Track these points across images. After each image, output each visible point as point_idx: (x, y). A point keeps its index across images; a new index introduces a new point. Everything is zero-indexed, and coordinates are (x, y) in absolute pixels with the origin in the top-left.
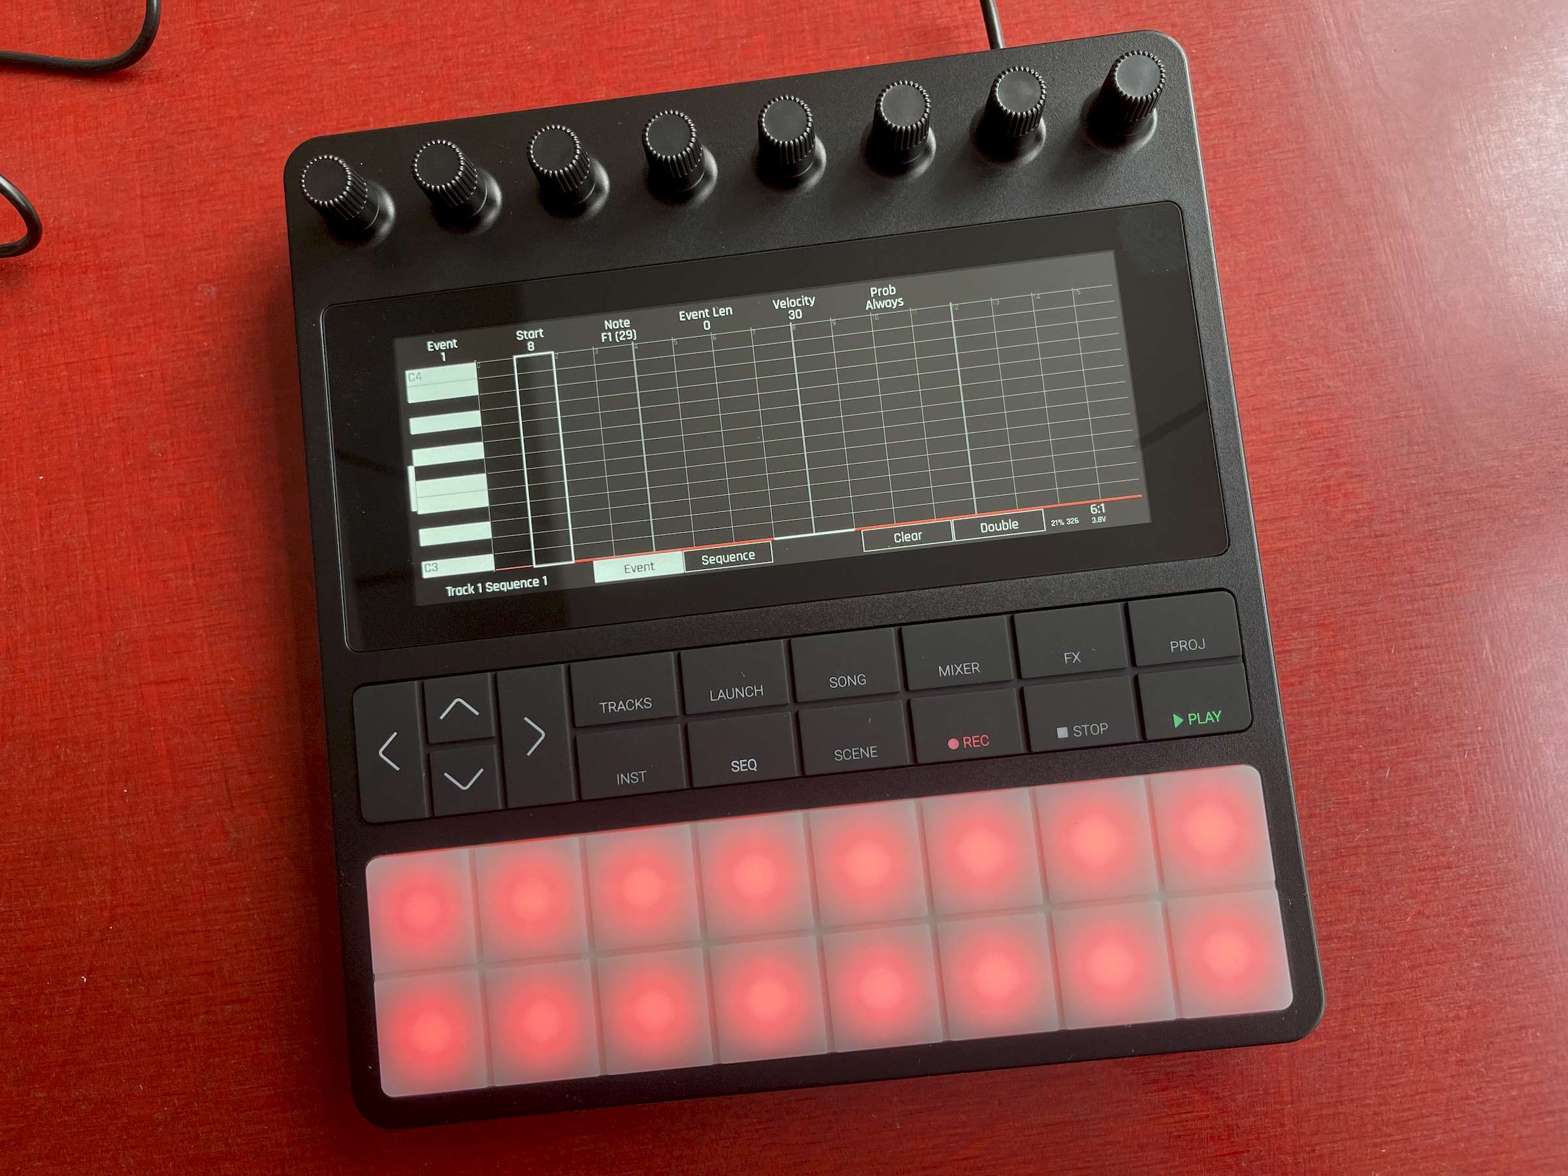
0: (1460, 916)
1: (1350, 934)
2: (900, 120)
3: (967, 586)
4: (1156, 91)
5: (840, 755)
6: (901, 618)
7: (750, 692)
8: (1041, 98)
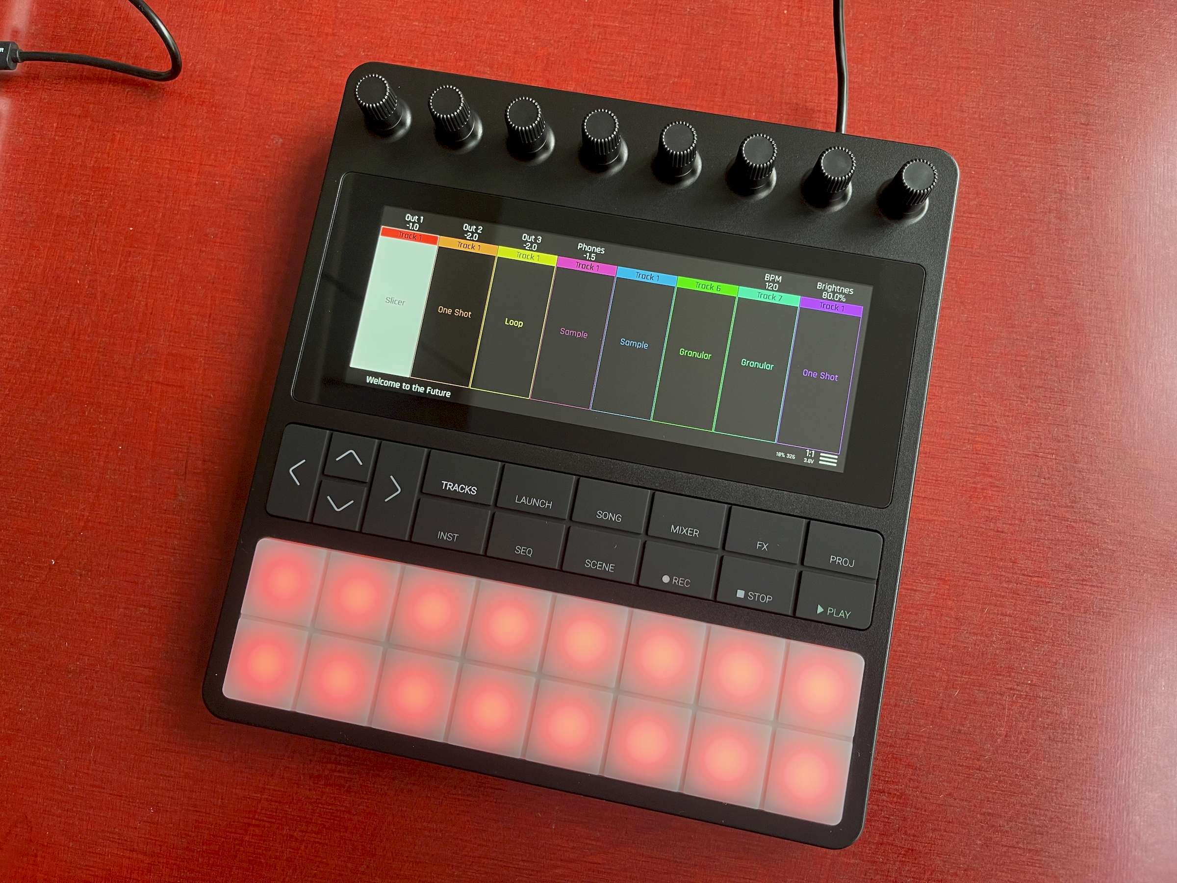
0: (978, 805)
1: (898, 794)
2: (754, 160)
3: (707, 478)
4: (927, 189)
5: (589, 564)
6: (657, 486)
7: (543, 504)
8: (850, 172)
